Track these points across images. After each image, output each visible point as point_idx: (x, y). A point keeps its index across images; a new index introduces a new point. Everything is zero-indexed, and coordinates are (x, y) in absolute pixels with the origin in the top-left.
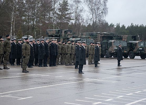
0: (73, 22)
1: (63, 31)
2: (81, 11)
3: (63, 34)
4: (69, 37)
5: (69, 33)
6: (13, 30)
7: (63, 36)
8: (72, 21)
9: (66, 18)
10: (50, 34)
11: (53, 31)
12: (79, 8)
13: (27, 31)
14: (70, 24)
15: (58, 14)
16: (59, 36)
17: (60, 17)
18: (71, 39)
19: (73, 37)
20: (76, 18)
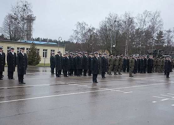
0: (166, 44)
1: (158, 51)
2: (171, 37)
3: (158, 52)
4: (162, 54)
5: (162, 52)
6: (127, 51)
7: (158, 54)
8: (165, 44)
9: (162, 42)
10: (149, 53)
11: (152, 51)
12: (170, 36)
13: (136, 51)
14: (164, 46)
15: (155, 40)
16: (156, 54)
17: (157, 42)
18: (163, 56)
19: (165, 55)
20: (168, 42)
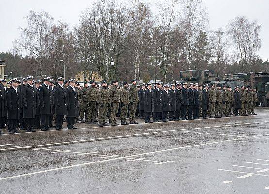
0: (215, 59)
1: (203, 73)
2: (225, 45)
3: (203, 75)
4: (211, 79)
5: (210, 74)
6: (137, 73)
7: (202, 78)
8: (212, 58)
9: (205, 55)
10: (184, 77)
11: (190, 73)
12: (222, 41)
13: (154, 73)
14: (210, 62)
16: (198, 79)
17: (197, 54)
18: (213, 82)
19: (216, 80)
20: (218, 55)
